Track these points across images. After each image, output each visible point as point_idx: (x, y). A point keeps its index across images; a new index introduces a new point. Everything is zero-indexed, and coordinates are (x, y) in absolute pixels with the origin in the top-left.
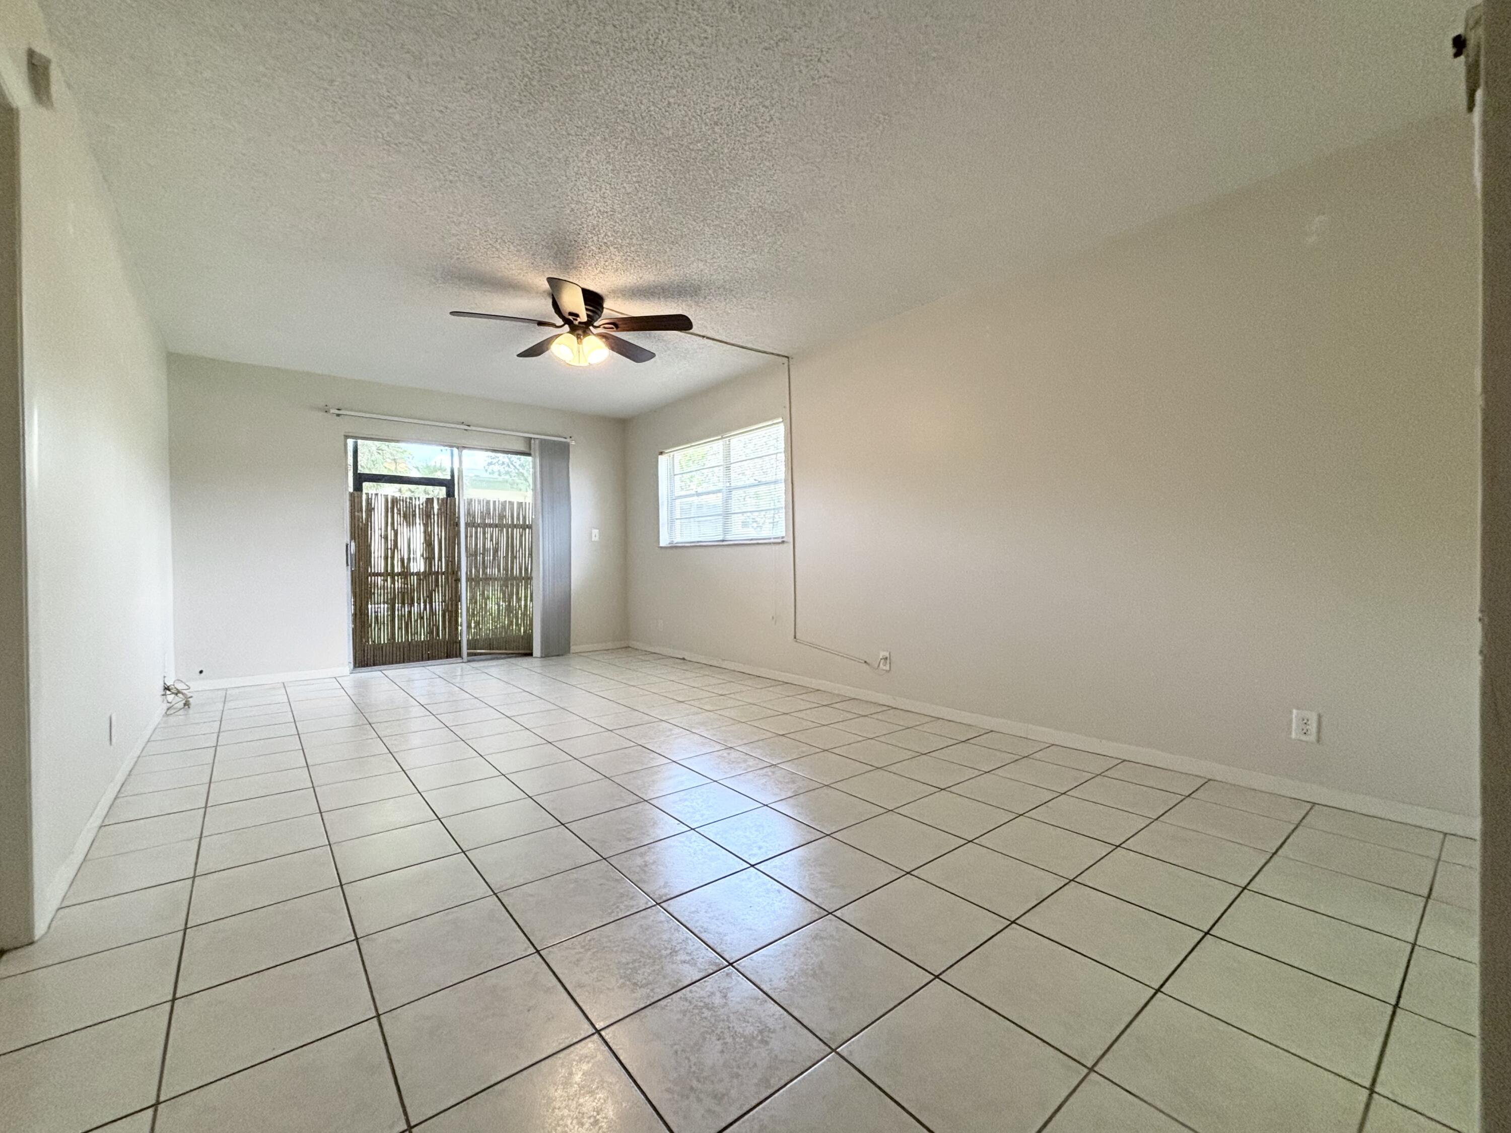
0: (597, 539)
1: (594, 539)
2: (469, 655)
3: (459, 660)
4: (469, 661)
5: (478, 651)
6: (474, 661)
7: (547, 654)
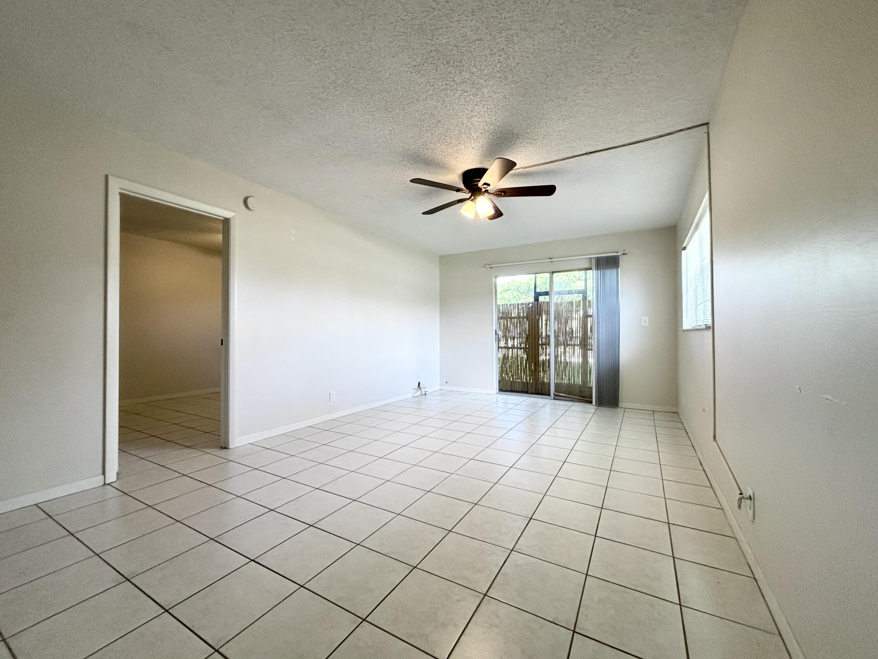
0: (647, 324)
1: (643, 324)
2: (555, 395)
3: (548, 397)
4: (554, 399)
5: (561, 394)
6: (558, 399)
7: (601, 403)
